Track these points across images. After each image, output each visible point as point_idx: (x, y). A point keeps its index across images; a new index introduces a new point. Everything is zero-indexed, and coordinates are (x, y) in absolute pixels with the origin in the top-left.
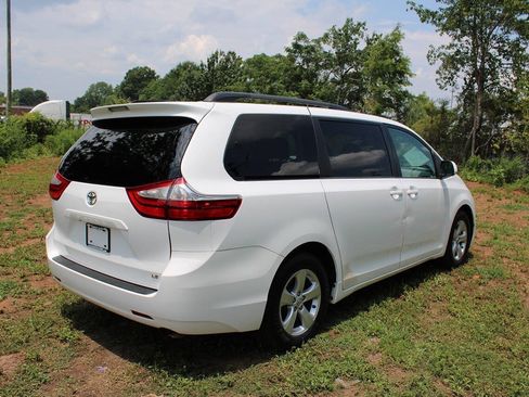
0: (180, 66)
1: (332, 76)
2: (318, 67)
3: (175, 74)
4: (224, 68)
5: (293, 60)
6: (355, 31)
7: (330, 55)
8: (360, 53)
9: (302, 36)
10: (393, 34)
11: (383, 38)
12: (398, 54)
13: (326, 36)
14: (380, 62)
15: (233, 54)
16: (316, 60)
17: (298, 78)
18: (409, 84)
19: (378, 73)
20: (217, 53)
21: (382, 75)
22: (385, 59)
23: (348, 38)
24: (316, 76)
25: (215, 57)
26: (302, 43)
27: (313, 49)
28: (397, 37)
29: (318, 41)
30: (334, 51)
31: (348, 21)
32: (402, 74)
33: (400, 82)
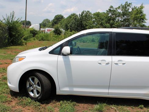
0: (72, 15)
1: (120, 19)
2: (116, 17)
3: (70, 17)
4: (86, 16)
5: (108, 14)
6: (129, 6)
7: (120, 13)
8: (130, 12)
9: (112, 7)
10: (141, 7)
11: (137, 8)
12: (142, 13)
13: (119, 7)
14: (136, 15)
15: (89, 12)
16: (116, 14)
17: (110, 20)
18: (145, 22)
19: (135, 19)
20: (84, 11)
21: (136, 20)
22: (137, 15)
23: (126, 8)
24: (115, 19)
25: (83, 12)
26: (112, 9)
27: (115, 11)
28: (142, 7)
29: (116, 9)
30: (121, 12)
31: (126, 2)
32: (143, 19)
33: (142, 22)
